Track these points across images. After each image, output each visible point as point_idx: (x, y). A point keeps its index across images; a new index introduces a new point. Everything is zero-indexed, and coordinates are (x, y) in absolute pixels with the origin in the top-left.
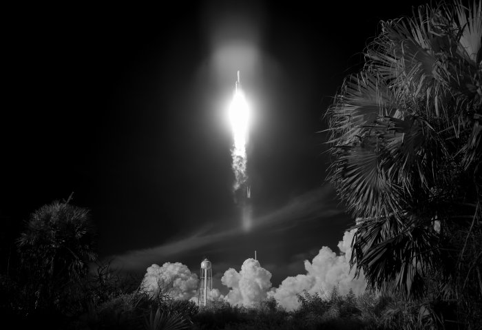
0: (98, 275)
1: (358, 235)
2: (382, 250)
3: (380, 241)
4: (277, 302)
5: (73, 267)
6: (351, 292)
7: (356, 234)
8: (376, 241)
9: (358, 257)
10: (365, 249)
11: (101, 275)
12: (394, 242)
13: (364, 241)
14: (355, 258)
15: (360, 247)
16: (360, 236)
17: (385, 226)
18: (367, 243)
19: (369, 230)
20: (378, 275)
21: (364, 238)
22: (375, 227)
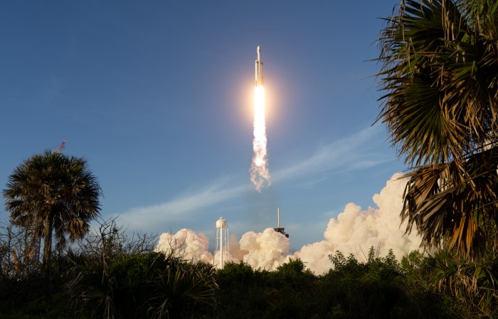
0: (100, 235)
1: (412, 184)
2: (441, 201)
3: (436, 192)
4: (305, 264)
5: (71, 226)
6: (391, 253)
7: (408, 183)
8: (432, 191)
9: (410, 210)
10: (419, 201)
11: (103, 235)
12: (455, 192)
13: (418, 191)
14: (407, 211)
15: (413, 197)
16: (414, 185)
17: (443, 174)
18: (421, 194)
19: (425, 178)
20: (436, 230)
21: (418, 187)
22: (431, 176)
